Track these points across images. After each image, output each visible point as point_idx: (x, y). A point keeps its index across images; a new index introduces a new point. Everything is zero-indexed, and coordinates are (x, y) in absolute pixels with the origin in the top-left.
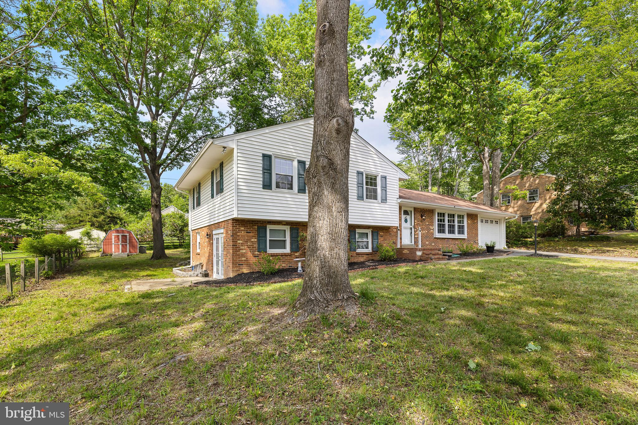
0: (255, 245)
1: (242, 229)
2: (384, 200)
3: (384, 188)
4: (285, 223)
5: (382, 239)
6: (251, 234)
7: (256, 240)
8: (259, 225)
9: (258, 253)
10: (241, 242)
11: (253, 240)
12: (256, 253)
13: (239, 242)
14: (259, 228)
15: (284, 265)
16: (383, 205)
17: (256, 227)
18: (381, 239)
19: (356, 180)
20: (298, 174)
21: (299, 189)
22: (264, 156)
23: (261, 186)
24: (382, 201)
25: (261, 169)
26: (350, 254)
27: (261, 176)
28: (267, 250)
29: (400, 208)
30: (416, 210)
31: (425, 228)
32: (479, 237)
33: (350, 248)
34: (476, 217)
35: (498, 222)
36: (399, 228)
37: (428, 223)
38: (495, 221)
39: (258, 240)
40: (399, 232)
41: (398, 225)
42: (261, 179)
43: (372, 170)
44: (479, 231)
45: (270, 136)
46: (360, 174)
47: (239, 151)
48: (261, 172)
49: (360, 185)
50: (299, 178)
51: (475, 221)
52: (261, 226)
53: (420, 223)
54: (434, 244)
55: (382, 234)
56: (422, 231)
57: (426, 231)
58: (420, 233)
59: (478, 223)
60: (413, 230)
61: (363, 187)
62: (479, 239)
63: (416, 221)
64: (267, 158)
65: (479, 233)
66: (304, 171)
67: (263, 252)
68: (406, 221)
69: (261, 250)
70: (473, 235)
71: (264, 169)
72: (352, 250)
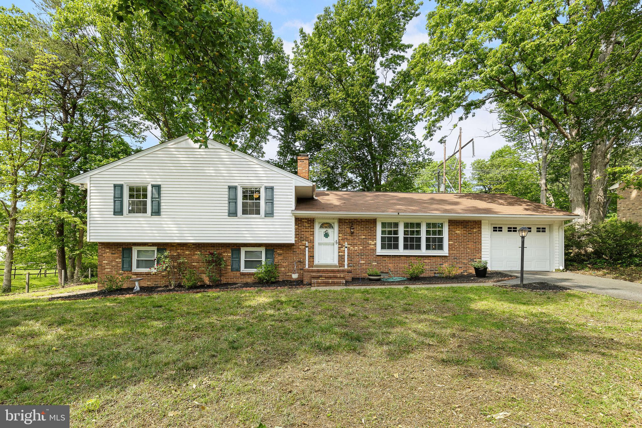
0: (119, 265)
1: (108, 250)
2: (270, 214)
3: (270, 201)
4: (151, 244)
5: (280, 258)
6: (116, 255)
7: (120, 260)
8: (124, 247)
9: (123, 272)
10: (106, 262)
11: (117, 260)
12: (121, 271)
13: (104, 262)
14: (123, 249)
15: (149, 283)
16: (268, 220)
17: (121, 249)
18: (278, 258)
19: (227, 196)
20: (152, 198)
21: (152, 212)
22: (115, 186)
23: (112, 213)
24: (267, 215)
25: (112, 198)
26: (231, 274)
27: (112, 204)
28: (133, 269)
29: (311, 221)
30: (341, 221)
31: (359, 243)
32: (482, 253)
33: (231, 269)
34: (477, 224)
35: (545, 229)
36: (307, 245)
37: (364, 237)
38: (537, 228)
39: (123, 261)
40: (307, 249)
41: (293, 242)
42: (112, 207)
43: (252, 182)
44: (482, 245)
45: (123, 167)
46: (232, 189)
47: (91, 185)
48: (112, 201)
49: (233, 200)
50: (152, 201)
51: (475, 230)
52: (125, 248)
53: (348, 237)
54: (376, 263)
55: (281, 252)
56: (352, 248)
57: (361, 248)
58: (346, 249)
59: (482, 233)
60: (336, 246)
61: (236, 203)
62: (482, 256)
63: (340, 235)
64: (118, 188)
65: (482, 247)
66: (159, 194)
67: (127, 271)
68: (326, 235)
69: (125, 269)
70: (468, 250)
71: (115, 197)
72: (234, 270)
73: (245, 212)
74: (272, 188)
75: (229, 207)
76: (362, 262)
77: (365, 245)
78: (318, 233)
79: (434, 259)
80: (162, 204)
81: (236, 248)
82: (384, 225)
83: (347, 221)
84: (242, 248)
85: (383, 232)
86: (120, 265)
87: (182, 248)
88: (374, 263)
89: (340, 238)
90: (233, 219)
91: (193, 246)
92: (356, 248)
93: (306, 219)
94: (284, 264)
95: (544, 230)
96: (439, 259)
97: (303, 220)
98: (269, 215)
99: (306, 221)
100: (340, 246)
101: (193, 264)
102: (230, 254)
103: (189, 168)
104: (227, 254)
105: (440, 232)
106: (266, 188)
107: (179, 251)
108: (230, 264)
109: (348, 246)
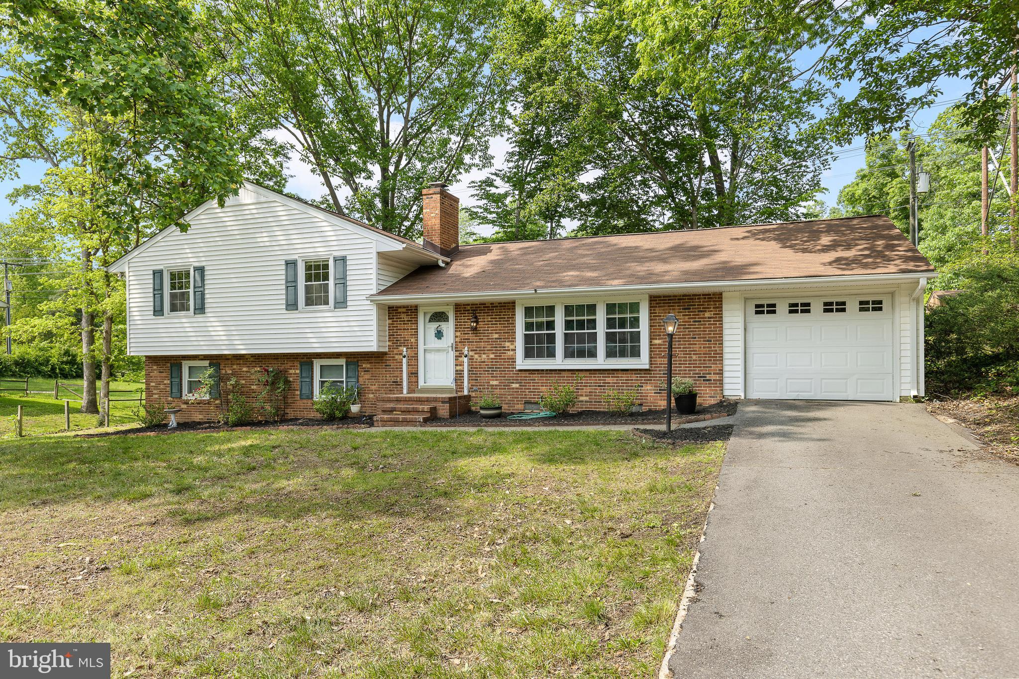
1: (155, 367)
2: (342, 303)
3: (342, 281)
4: (202, 357)
5: (367, 376)
6: (164, 374)
7: (169, 382)
8: (172, 361)
9: (172, 399)
10: (153, 384)
11: (165, 382)
12: (170, 398)
14: (171, 366)
16: (340, 313)
17: (169, 365)
18: (364, 377)
19: (284, 277)
20: (195, 287)
21: (195, 309)
22: (155, 272)
23: (152, 313)
24: (337, 306)
25: (151, 290)
26: (301, 404)
27: (152, 299)
28: (183, 395)
29: (412, 311)
30: (460, 308)
31: (489, 348)
32: (726, 362)
33: (301, 394)
34: (715, 300)
35: (880, 302)
36: (405, 353)
37: (496, 336)
38: (861, 303)
39: (172, 382)
40: (404, 360)
41: (386, 350)
42: (152, 304)
43: (319, 251)
44: (725, 344)
45: (163, 244)
46: (291, 264)
47: (131, 274)
48: (152, 295)
49: (291, 284)
50: (195, 292)
51: (707, 315)
52: (174, 363)
53: (471, 336)
54: (517, 385)
55: (368, 366)
56: (476, 356)
57: (492, 356)
58: (466, 360)
59: (725, 320)
60: (452, 354)
61: (296, 287)
62: (726, 368)
63: (458, 334)
64: (158, 274)
65: (726, 350)
66: (203, 280)
67: (177, 398)
68: (439, 335)
69: (174, 395)
70: (694, 357)
71: (154, 290)
72: (304, 397)
73: (309, 302)
74: (344, 259)
75: (287, 294)
76: (495, 383)
77: (499, 350)
78: (425, 330)
79: (624, 377)
80: (207, 296)
81: (306, 360)
82: (529, 311)
83: (468, 308)
84: (315, 361)
85: (529, 326)
86: (168, 389)
87: (238, 362)
88: (514, 386)
89: (458, 340)
90: (293, 315)
91: (252, 359)
92: (484, 356)
93: (404, 307)
94: (373, 388)
95: (877, 306)
96: (634, 377)
97: (400, 310)
98: (341, 305)
99: (404, 310)
100: (458, 353)
101: (253, 387)
102: (298, 371)
103: (238, 237)
104: (294, 372)
105: (635, 322)
106: (336, 260)
107: (235, 367)
108: (298, 387)
109: (471, 353)
